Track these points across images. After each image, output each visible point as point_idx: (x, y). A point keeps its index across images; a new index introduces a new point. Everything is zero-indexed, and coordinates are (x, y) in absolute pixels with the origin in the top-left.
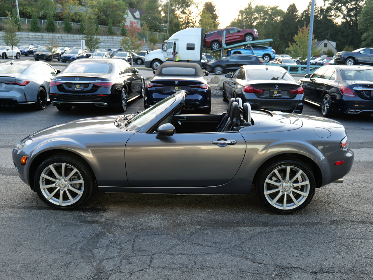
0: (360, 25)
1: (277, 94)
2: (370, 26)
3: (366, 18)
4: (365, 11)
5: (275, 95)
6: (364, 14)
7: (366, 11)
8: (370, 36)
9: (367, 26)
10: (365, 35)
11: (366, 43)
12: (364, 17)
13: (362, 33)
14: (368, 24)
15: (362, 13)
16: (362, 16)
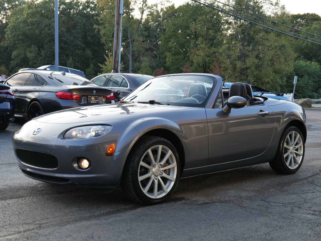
0: (7, 41)
1: (95, 100)
2: (18, 43)
3: (14, 34)
4: (12, 25)
5: (93, 101)
6: (12, 29)
7: (14, 26)
8: (21, 55)
9: (15, 44)
10: (14, 53)
11: (16, 63)
12: (12, 32)
13: (12, 51)
14: (17, 41)
15: (9, 28)
16: (9, 31)
